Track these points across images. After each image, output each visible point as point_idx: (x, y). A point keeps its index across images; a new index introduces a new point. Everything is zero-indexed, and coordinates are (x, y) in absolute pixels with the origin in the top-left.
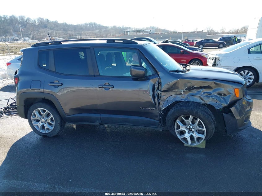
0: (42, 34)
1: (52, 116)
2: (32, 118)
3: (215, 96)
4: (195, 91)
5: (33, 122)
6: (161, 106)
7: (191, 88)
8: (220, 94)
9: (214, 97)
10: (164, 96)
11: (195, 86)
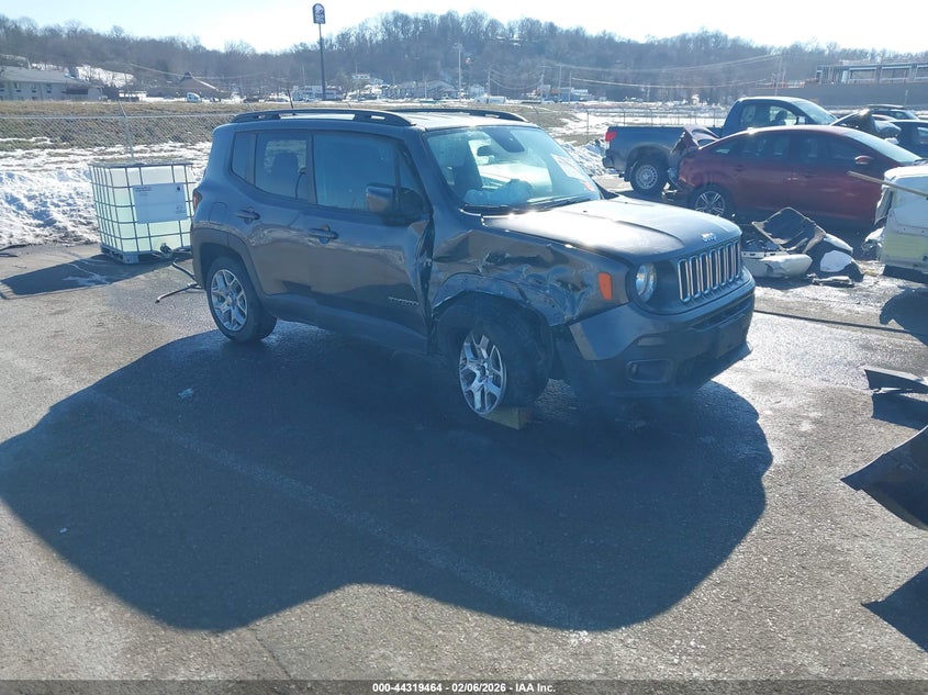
0: (524, 76)
1: (242, 293)
2: (213, 291)
3: (552, 287)
4: (508, 270)
5: (214, 300)
6: (431, 298)
7: (497, 260)
8: (564, 284)
9: (548, 291)
10: (440, 273)
11: (508, 255)
